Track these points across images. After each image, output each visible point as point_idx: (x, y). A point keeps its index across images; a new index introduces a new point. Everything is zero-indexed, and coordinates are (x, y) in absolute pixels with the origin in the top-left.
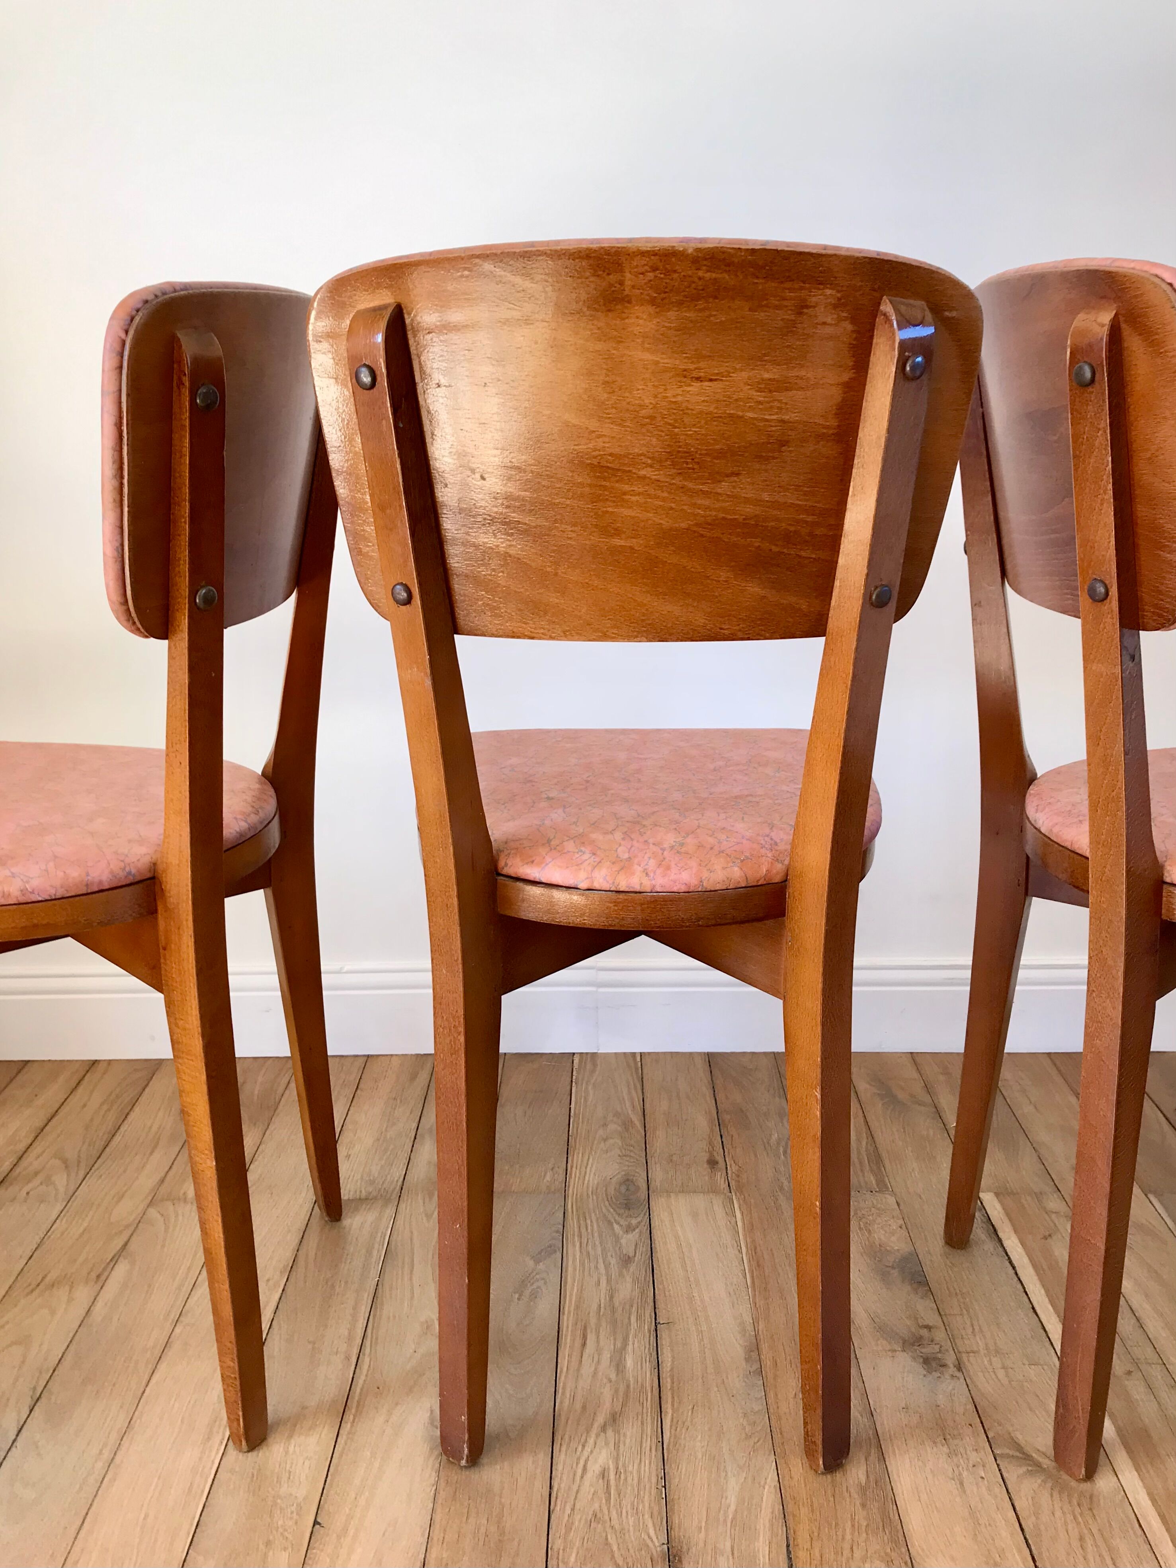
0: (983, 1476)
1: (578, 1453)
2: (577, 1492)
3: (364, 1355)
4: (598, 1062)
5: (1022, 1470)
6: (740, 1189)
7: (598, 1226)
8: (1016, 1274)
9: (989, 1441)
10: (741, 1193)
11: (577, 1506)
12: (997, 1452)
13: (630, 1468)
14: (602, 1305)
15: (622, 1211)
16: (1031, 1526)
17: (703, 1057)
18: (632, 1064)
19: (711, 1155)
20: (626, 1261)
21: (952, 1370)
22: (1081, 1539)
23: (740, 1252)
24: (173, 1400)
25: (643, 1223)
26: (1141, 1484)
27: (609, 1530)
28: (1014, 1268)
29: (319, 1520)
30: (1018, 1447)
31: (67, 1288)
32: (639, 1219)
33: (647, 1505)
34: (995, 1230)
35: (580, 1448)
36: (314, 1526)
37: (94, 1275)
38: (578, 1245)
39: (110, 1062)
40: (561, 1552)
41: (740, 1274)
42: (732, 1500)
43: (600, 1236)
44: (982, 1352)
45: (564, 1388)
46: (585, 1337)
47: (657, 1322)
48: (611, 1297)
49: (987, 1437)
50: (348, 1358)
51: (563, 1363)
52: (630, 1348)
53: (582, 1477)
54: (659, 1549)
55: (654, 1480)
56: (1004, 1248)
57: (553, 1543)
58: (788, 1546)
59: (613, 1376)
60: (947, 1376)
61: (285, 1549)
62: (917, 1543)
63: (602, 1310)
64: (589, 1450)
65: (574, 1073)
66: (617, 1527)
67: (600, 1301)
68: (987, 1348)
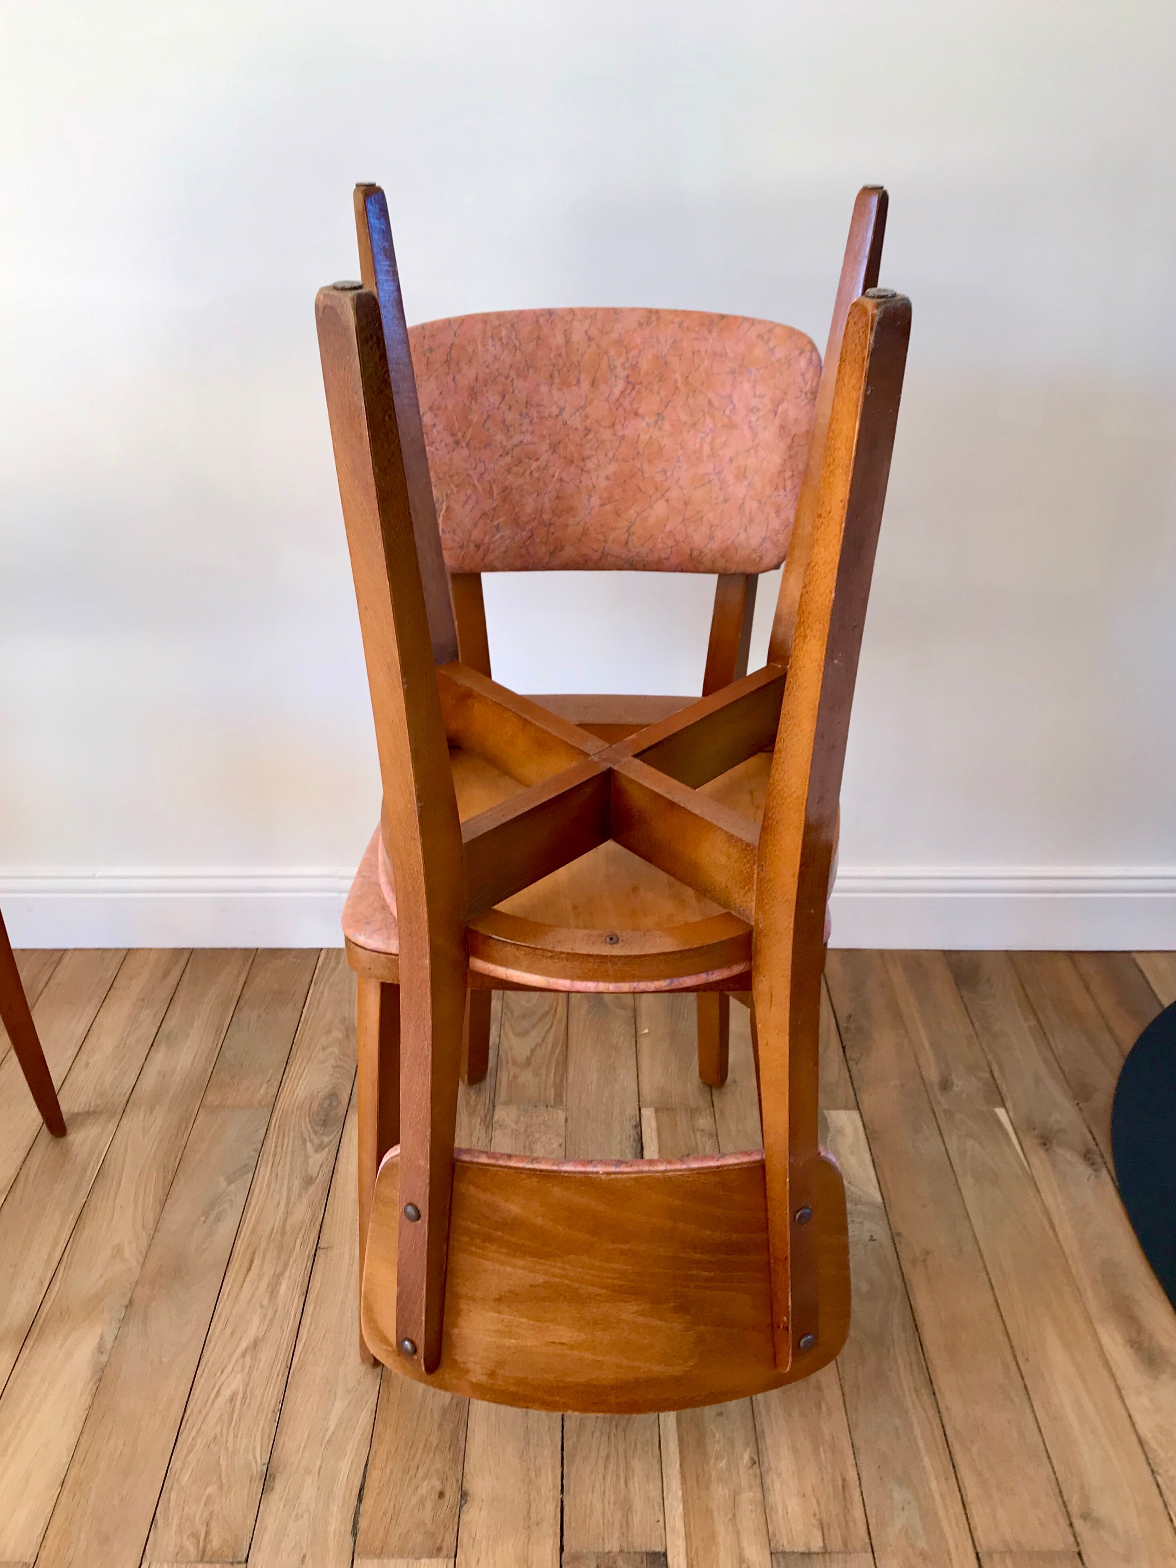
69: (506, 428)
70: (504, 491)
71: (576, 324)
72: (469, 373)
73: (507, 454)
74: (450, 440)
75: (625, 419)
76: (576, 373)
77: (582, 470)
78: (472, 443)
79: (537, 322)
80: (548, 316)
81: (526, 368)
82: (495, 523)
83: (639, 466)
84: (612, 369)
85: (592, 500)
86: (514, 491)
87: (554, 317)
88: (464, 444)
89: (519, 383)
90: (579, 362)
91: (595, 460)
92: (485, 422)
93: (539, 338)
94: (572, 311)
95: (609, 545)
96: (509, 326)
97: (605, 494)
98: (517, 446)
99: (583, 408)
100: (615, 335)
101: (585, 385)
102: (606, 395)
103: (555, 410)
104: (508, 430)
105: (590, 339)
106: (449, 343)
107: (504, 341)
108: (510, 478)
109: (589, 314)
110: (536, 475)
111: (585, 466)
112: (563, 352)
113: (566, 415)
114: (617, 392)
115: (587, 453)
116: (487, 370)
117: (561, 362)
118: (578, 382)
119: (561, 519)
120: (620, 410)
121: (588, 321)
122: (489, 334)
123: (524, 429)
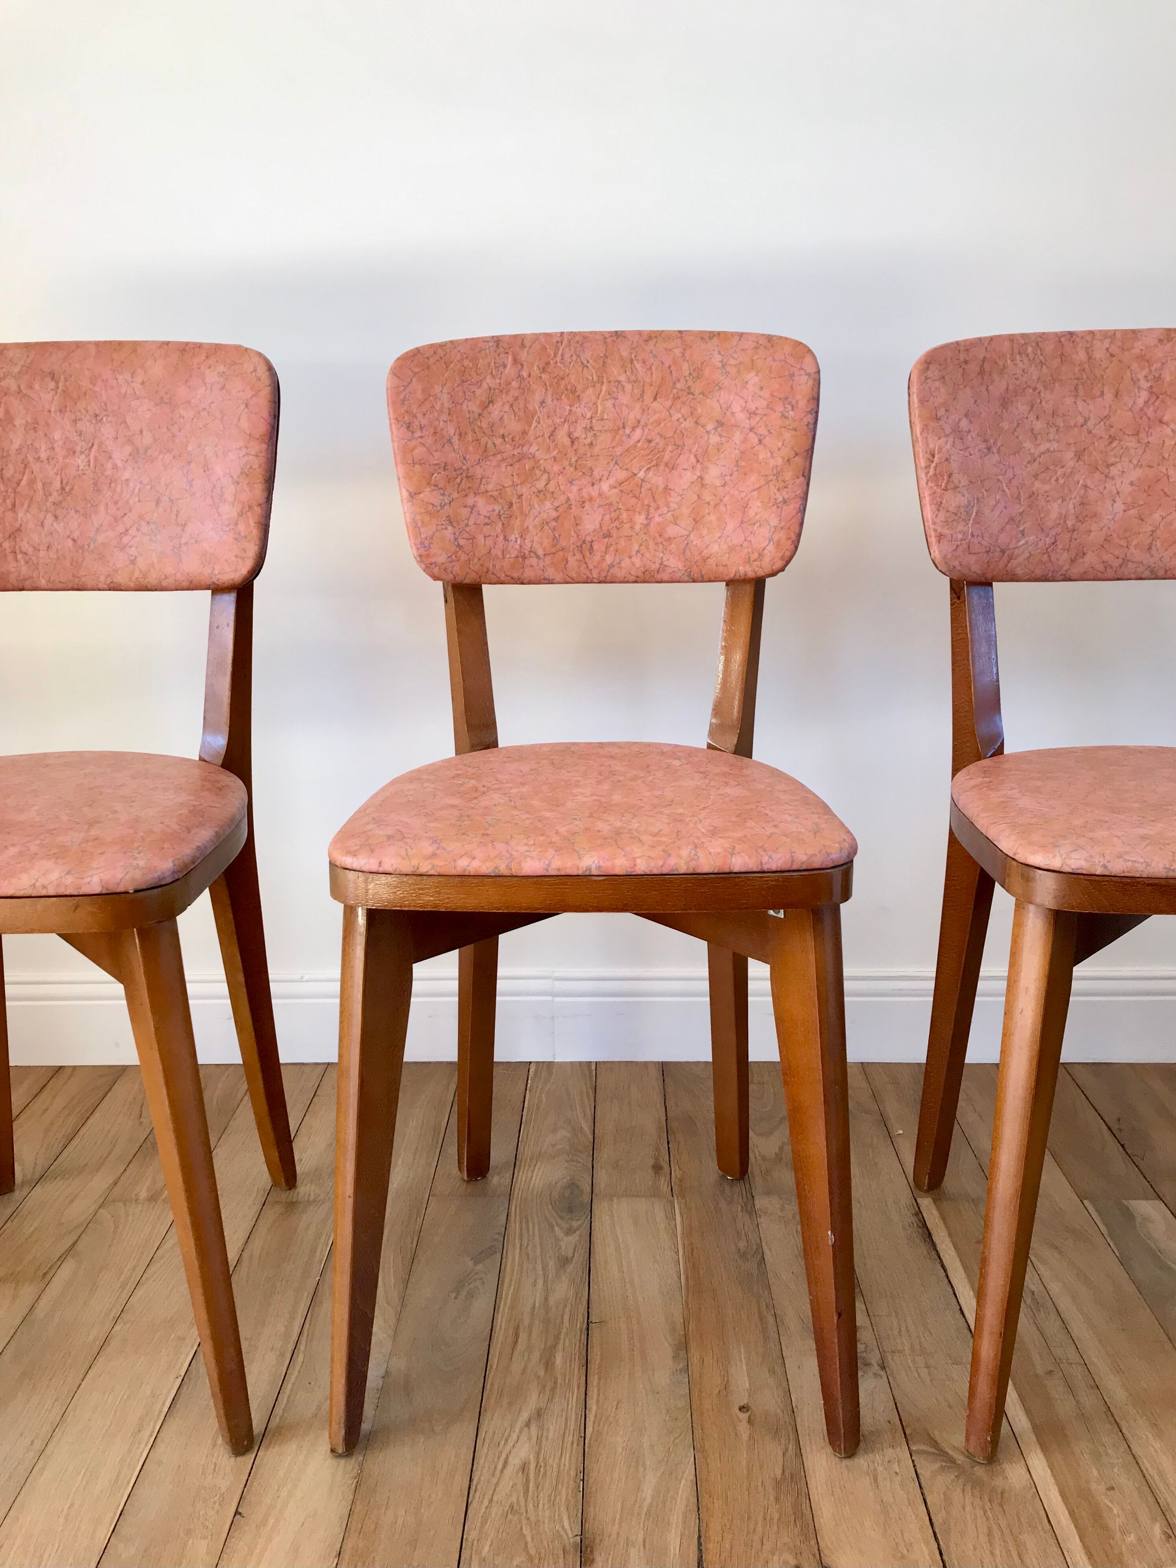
0: (898, 1471)
1: (501, 1447)
2: (497, 1484)
3: (298, 1352)
4: (554, 1071)
5: (937, 1465)
6: (682, 1194)
7: (539, 1229)
8: (947, 1277)
9: (906, 1437)
10: (683, 1197)
11: (495, 1498)
12: (914, 1448)
13: (551, 1462)
14: (537, 1305)
15: (563, 1214)
16: (941, 1521)
17: (657, 1065)
18: (587, 1073)
19: (657, 1159)
20: (564, 1261)
21: (876, 1368)
22: (990, 1534)
23: (677, 1253)
24: (107, 1394)
25: (584, 1226)
26: (1053, 1481)
27: (524, 1522)
28: (945, 1271)
29: (240, 1510)
30: (935, 1444)
31: (13, 1285)
32: (580, 1222)
33: (564, 1498)
34: (930, 1235)
35: (502, 1443)
36: (235, 1516)
37: (40, 1273)
38: (518, 1246)
39: (75, 1068)
40: (475, 1542)
41: (675, 1275)
42: (648, 1492)
43: (541, 1237)
44: (907, 1352)
45: (492, 1385)
46: (517, 1336)
47: (590, 1320)
48: (546, 1299)
49: (905, 1434)
50: (282, 1354)
51: (494, 1361)
52: (560, 1346)
53: (502, 1472)
54: (572, 1541)
55: (573, 1473)
56: (937, 1251)
57: (469, 1534)
58: (699, 1537)
59: (542, 1373)
60: (870, 1374)
61: (205, 1538)
62: (827, 1538)
63: (536, 1310)
64: (512, 1445)
65: (530, 1081)
66: (533, 1519)
67: (535, 1301)
68: (912, 1348)
69: (1034, 435)
70: (1030, 497)
71: (1097, 344)
72: (999, 385)
73: (1035, 460)
74: (983, 446)
75: (1150, 428)
76: (1100, 385)
77: (1106, 476)
78: (1002, 448)
79: (1060, 342)
80: (1069, 336)
81: (1052, 381)
82: (1021, 529)
83: (1165, 472)
84: (1135, 381)
85: (1116, 505)
86: (1040, 497)
87: (1074, 337)
88: (995, 450)
89: (1046, 395)
90: (1102, 376)
91: (1119, 466)
92: (1015, 430)
93: (1062, 354)
94: (1092, 333)
95: (1132, 549)
96: (1034, 344)
97: (1129, 500)
98: (1043, 453)
99: (1107, 417)
100: (1136, 351)
101: (1109, 396)
102: (1130, 406)
103: (1080, 420)
104: (1036, 439)
105: (1112, 355)
106: (981, 357)
107: (1031, 356)
108: (1037, 484)
109: (1110, 335)
110: (1061, 481)
111: (1109, 473)
112: (1086, 366)
113: (1090, 424)
114: (1140, 402)
115: (1112, 460)
116: (1017, 382)
117: (1085, 376)
118: (1102, 393)
119: (1085, 525)
120: (1145, 418)
121: (1108, 341)
122: (1016, 351)
123: (1051, 437)
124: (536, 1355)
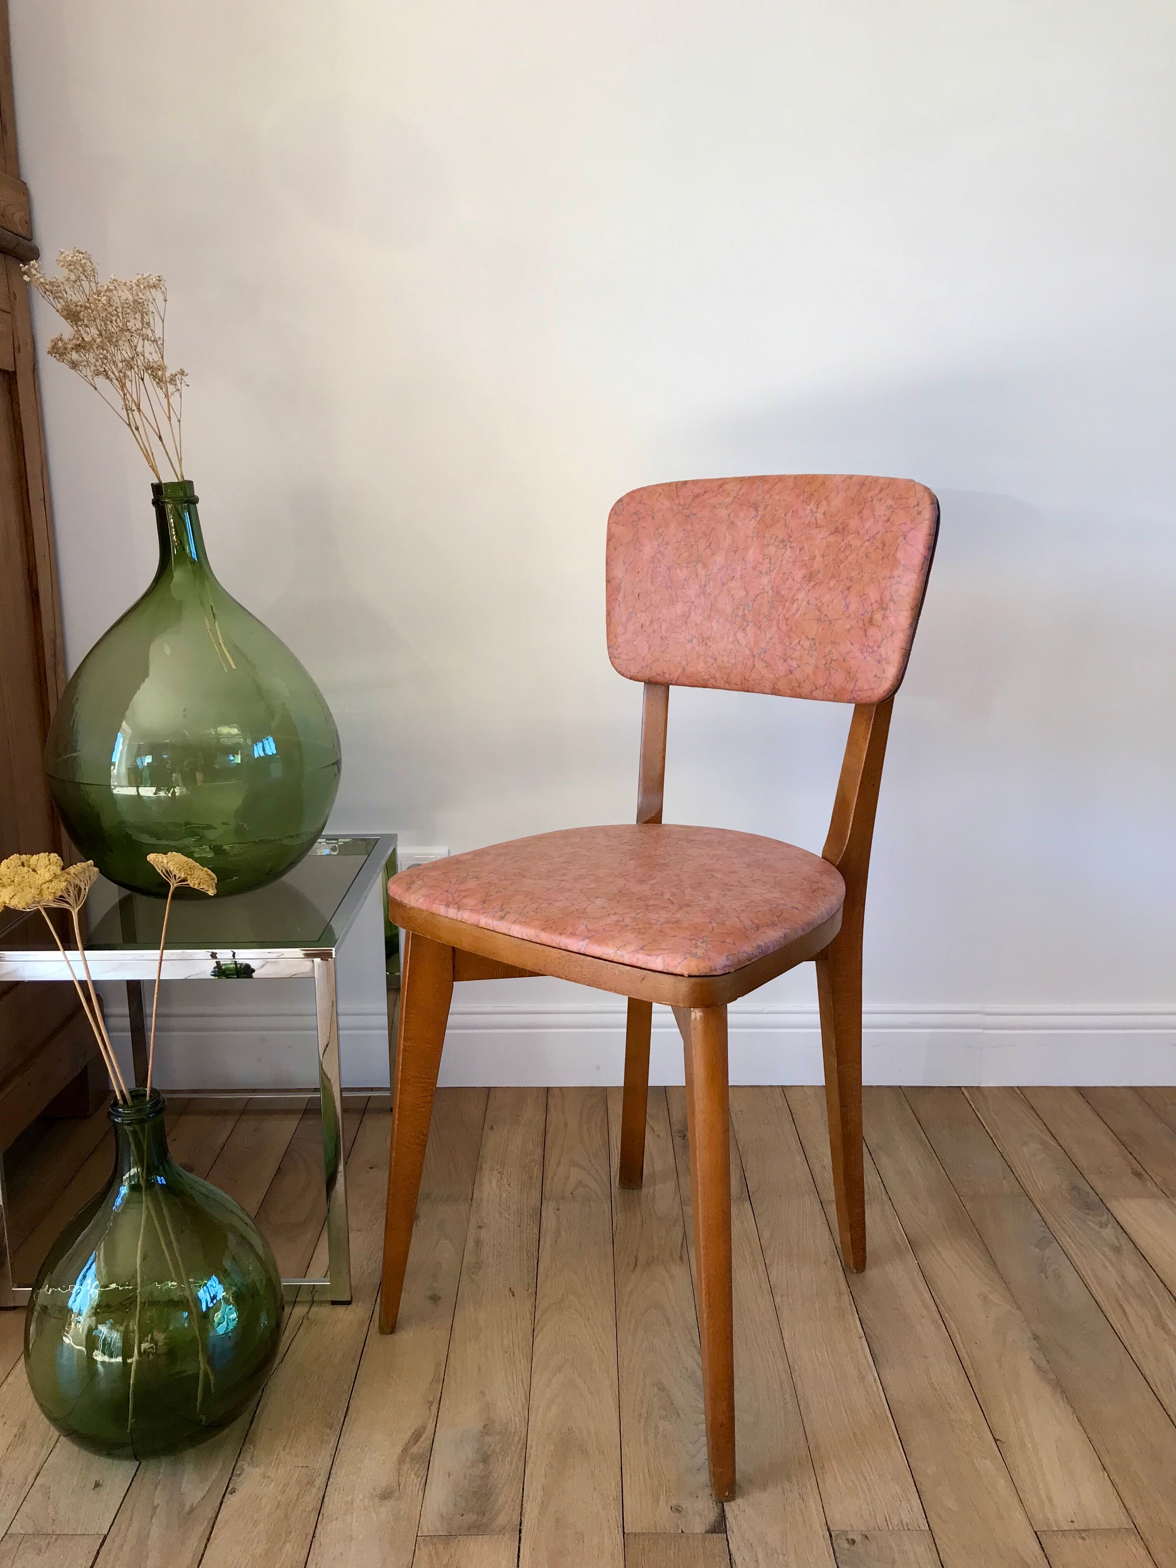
3: (946, 1319)
4: (986, 1094)
7: (1074, 1222)
14: (1120, 1283)
15: (1085, 1211)
17: (1074, 1089)
18: (1016, 1096)
19: (1132, 1167)
20: (1116, 1249)
24: (812, 1349)
25: (1111, 1221)
29: (996, 1437)
31: (662, 1265)
32: (1105, 1218)
36: (995, 1441)
39: (561, 1089)
43: (1081, 1230)
45: (1132, 1347)
46: (1121, 1306)
48: (1123, 1277)
50: (934, 1321)
51: (1118, 1327)
52: (1164, 1316)
61: (985, 1460)
63: (1122, 1287)
65: (971, 1102)
67: (1115, 1280)
124: (1150, 1323)
